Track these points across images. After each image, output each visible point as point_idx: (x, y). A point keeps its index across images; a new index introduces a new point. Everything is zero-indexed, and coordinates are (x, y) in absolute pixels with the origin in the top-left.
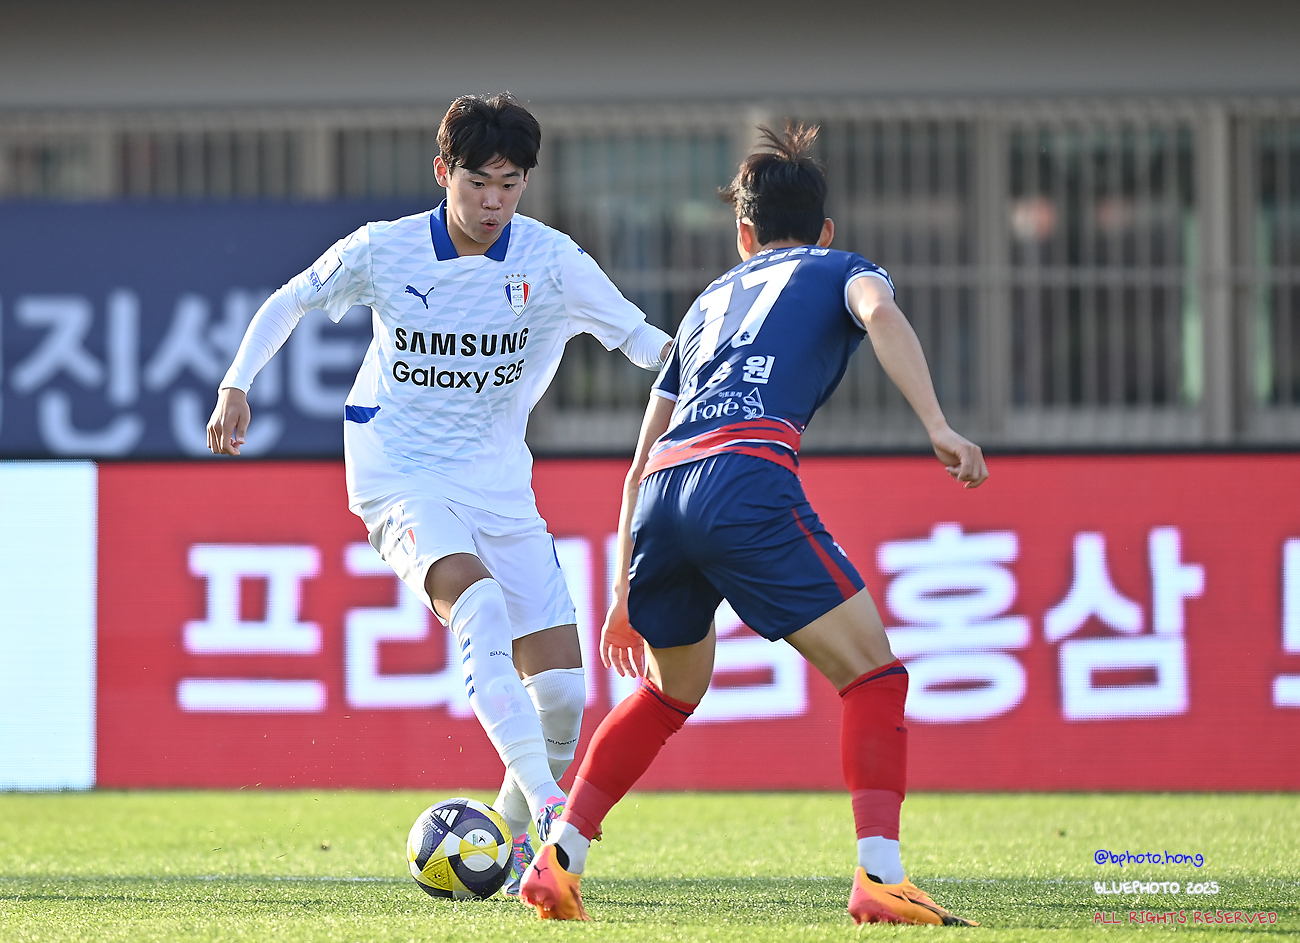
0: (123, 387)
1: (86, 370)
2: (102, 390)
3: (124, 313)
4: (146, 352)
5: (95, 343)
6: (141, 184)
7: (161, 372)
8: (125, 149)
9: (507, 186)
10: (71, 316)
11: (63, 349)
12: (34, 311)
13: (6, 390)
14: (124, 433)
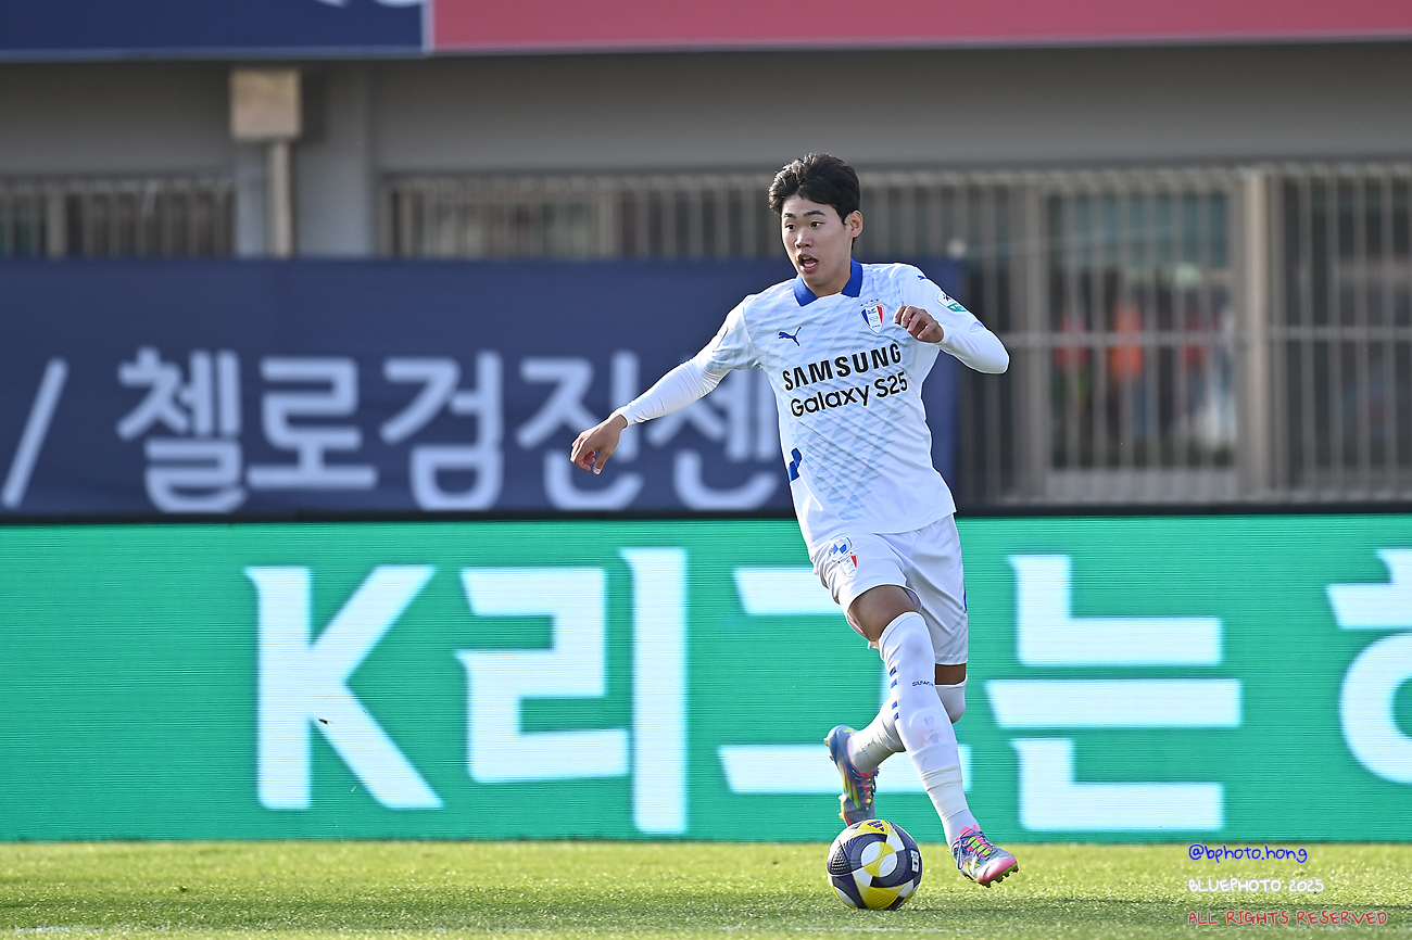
3: (626, 372)
5: (597, 399)
7: (663, 429)
9: (814, 224)
10: (574, 375)
11: (564, 406)
12: (536, 370)
13: (508, 444)
14: (624, 491)
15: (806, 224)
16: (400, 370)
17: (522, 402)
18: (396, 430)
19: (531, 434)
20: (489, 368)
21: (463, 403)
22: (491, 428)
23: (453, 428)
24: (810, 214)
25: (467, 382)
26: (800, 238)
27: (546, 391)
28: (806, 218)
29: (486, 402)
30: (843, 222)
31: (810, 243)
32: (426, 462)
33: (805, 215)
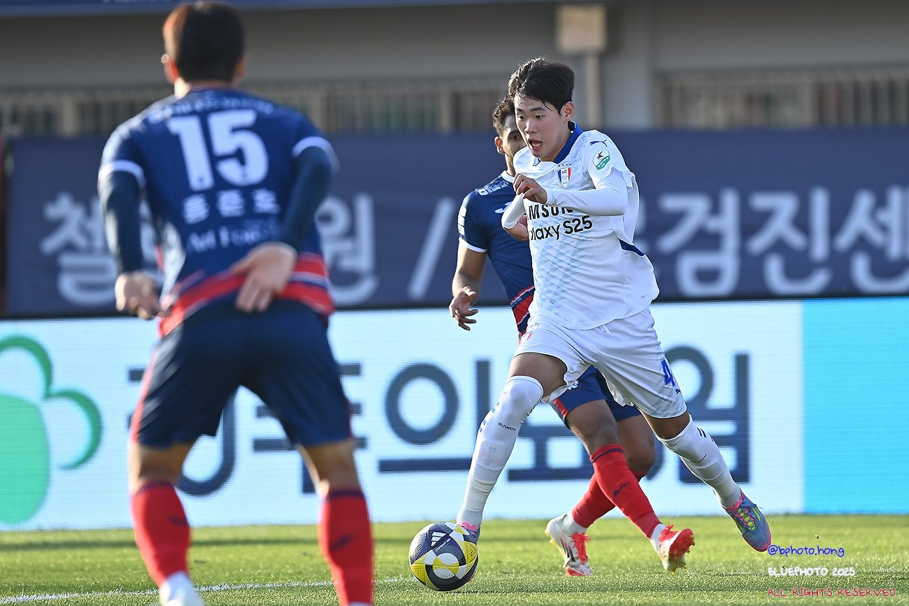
0: (820, 249)
1: (796, 240)
2: (806, 252)
3: (820, 202)
4: (835, 228)
5: (802, 222)
6: (832, 117)
7: (845, 240)
8: (820, 93)
9: (538, 117)
10: (785, 205)
11: (780, 226)
12: (761, 201)
13: (743, 253)
14: (819, 280)
15: (532, 116)
16: (671, 203)
17: (751, 223)
18: (670, 242)
19: (759, 243)
20: (730, 201)
21: (713, 224)
22: (731, 241)
23: (706, 240)
24: (534, 109)
25: (716, 209)
26: (528, 125)
27: (765, 217)
28: (532, 113)
29: (728, 222)
30: (559, 113)
31: (535, 130)
32: (688, 265)
33: (531, 110)
